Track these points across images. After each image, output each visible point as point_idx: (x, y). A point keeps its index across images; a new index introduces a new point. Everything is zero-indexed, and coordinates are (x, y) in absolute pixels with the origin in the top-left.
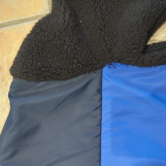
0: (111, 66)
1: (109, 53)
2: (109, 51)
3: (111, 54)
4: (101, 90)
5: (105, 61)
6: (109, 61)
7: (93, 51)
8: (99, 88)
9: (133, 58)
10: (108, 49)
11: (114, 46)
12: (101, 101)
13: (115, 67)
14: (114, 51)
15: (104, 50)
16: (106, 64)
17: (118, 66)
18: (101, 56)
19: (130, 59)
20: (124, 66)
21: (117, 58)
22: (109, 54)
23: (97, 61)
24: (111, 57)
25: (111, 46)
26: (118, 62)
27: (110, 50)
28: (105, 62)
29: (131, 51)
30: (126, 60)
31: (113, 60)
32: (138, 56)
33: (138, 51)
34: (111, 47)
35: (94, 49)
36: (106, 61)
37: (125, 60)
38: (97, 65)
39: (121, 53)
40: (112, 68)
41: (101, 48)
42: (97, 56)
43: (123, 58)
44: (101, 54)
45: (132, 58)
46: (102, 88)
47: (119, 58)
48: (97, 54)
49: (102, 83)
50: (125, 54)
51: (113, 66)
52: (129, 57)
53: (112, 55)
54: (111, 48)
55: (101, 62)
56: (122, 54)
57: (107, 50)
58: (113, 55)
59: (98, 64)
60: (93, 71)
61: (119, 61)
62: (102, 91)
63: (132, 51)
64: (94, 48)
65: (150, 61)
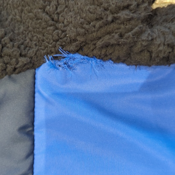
0: (59, 63)
1: (51, 25)
2: (53, 20)
3: (57, 29)
4: (30, 129)
5: (42, 47)
6: (53, 49)
7: (9, 20)
8: (24, 121)
9: (121, 36)
10: (50, 16)
11: (66, 7)
12: (31, 157)
13: (69, 66)
14: (66, 21)
15: (38, 19)
16: (45, 57)
17: (77, 64)
18: (30, 36)
19: (113, 41)
20: (93, 62)
21: (75, 40)
22: (52, 28)
23: (19, 47)
24: (57, 38)
25: (57, 8)
26: (77, 51)
27: (56, 17)
28: (43, 52)
29: (116, 15)
30: (99, 43)
31: (63, 46)
32: (134, 31)
33: (135, 15)
34: (59, 10)
35: (11, 17)
36: (43, 50)
37: (95, 44)
38: (17, 59)
39: (85, 26)
40: (61, 69)
41: (30, 14)
42: (19, 34)
43: (92, 41)
44: (30, 28)
45: (116, 36)
46: (36, 123)
47: (80, 39)
48: (21, 30)
49: (36, 110)
50: (97, 25)
51: (65, 64)
52: (109, 33)
53: (60, 32)
54: (58, 14)
55: (31, 51)
56: (87, 27)
57: (48, 17)
58: (63, 31)
59: (21, 55)
60: (10, 76)
61: (79, 50)
62: (33, 130)
63: (119, 15)
64: (13, 13)
65: (168, 45)
